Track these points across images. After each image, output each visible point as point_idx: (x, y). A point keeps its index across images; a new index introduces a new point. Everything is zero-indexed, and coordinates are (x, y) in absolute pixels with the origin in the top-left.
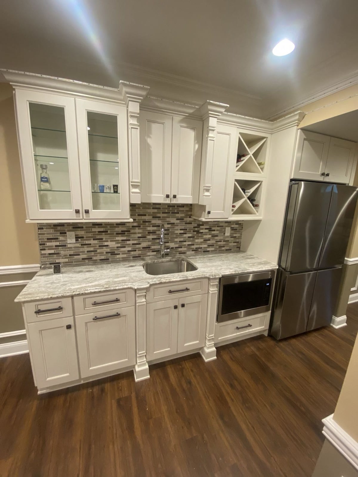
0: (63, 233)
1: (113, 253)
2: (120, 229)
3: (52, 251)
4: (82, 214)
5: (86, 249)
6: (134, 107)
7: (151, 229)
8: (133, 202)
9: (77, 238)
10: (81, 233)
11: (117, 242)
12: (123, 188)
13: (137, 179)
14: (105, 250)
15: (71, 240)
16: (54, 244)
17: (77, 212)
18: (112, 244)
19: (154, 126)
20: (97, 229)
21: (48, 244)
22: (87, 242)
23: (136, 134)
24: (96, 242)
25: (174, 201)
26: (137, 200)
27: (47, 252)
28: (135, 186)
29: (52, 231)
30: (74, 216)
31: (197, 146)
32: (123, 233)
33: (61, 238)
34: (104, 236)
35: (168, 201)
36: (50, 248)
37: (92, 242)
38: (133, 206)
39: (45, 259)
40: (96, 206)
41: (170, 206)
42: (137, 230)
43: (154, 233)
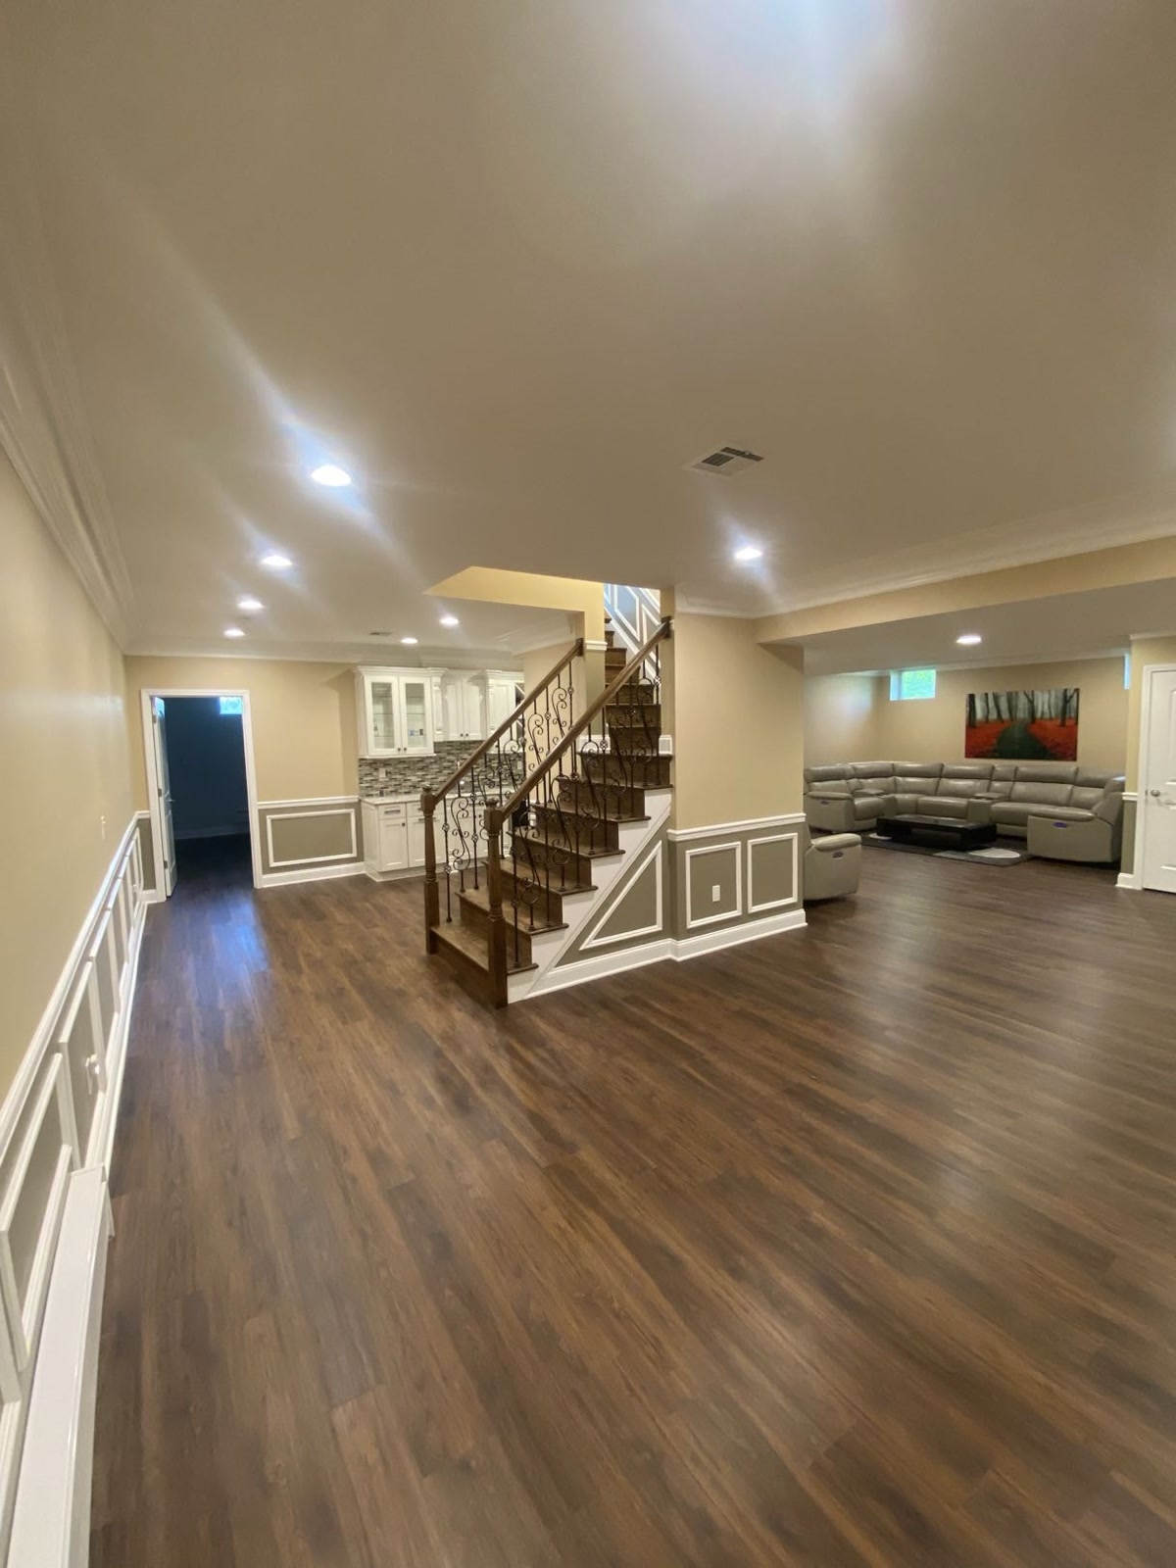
0: (376, 770)
1: (415, 787)
2: (420, 765)
3: (368, 785)
4: (402, 751)
5: (393, 783)
6: (437, 680)
7: (446, 764)
8: (436, 740)
9: (387, 773)
10: (390, 769)
11: (418, 776)
12: (429, 731)
13: (440, 725)
14: (409, 783)
15: (382, 775)
16: (369, 778)
17: (399, 749)
18: (414, 779)
19: (449, 686)
20: (401, 766)
21: (365, 779)
22: (394, 777)
23: (439, 695)
24: (401, 776)
25: (467, 739)
26: (440, 739)
27: (364, 785)
28: (439, 730)
29: (368, 768)
30: (396, 752)
31: (481, 697)
32: (422, 769)
33: (375, 774)
34: (408, 772)
35: (462, 739)
36: (367, 782)
37: (398, 777)
38: (436, 744)
39: (363, 791)
40: (411, 743)
41: (462, 743)
42: (434, 766)
43: (449, 768)
